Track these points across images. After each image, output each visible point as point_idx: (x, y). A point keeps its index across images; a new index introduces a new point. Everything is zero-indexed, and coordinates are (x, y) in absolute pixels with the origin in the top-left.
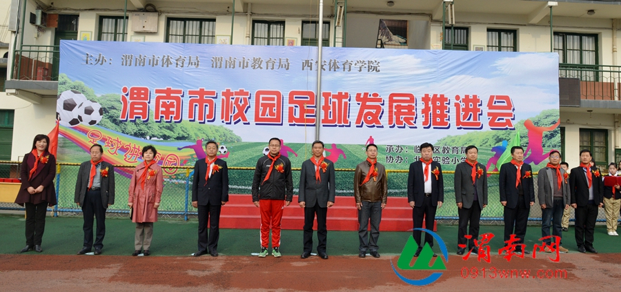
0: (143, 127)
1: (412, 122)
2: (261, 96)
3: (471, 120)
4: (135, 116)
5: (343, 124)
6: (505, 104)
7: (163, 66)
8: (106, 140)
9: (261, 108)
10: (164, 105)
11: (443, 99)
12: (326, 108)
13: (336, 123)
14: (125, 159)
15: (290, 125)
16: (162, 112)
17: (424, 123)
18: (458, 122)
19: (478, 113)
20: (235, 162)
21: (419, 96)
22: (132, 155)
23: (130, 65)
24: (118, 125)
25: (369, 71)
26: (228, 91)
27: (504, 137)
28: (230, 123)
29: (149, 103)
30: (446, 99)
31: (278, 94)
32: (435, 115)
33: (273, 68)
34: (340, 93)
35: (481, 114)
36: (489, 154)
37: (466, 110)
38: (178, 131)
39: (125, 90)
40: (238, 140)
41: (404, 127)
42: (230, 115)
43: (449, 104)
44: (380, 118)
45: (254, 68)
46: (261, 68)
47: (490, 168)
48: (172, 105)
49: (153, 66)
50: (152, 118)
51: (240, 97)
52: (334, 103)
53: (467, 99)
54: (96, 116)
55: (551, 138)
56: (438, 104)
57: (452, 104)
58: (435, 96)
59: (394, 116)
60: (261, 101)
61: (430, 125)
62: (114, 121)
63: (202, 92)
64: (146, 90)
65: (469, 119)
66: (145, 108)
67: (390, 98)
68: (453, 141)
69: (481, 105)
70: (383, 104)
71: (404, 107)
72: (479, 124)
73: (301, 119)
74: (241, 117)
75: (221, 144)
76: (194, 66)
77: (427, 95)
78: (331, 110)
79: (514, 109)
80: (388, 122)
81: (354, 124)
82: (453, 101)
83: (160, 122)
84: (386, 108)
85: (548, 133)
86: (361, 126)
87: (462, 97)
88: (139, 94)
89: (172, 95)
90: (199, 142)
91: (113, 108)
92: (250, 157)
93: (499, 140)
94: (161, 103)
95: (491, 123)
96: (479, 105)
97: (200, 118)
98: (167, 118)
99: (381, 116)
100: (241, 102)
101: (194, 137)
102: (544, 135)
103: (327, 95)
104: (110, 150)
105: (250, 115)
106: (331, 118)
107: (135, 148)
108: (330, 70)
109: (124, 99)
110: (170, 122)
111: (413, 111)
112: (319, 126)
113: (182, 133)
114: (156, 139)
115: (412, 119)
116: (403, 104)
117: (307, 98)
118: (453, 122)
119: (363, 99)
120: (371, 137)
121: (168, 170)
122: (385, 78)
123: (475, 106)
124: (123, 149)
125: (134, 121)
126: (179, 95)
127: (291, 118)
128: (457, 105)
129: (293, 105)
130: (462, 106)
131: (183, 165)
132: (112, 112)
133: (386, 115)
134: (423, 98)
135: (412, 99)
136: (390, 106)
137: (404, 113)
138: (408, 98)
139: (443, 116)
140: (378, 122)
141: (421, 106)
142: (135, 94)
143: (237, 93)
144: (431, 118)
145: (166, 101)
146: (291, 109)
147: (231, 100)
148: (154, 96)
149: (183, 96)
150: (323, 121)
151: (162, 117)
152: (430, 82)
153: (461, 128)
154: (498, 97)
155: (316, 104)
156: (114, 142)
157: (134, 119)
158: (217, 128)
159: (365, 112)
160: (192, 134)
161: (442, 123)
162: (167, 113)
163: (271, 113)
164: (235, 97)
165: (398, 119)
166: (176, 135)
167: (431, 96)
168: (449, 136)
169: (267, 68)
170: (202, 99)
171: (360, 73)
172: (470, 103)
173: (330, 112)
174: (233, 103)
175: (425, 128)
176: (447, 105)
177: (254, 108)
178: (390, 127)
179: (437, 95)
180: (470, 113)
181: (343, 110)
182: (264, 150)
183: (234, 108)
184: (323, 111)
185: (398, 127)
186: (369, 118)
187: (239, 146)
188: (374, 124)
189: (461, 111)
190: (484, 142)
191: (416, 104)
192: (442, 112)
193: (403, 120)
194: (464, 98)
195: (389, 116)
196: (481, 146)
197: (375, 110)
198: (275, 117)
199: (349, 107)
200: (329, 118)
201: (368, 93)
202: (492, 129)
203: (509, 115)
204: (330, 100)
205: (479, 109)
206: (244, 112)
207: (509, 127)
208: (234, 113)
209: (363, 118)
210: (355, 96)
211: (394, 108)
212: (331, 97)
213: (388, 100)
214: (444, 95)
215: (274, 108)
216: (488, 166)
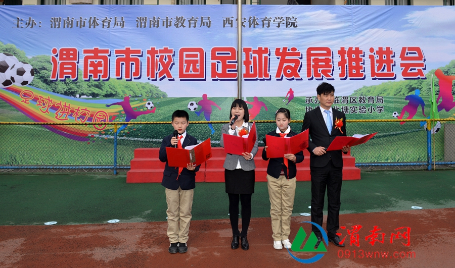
0: (72, 86)
1: (329, 74)
2: (185, 53)
3: (385, 71)
4: (65, 75)
5: (263, 77)
6: (417, 55)
7: (90, 27)
8: (38, 99)
9: (185, 65)
10: (92, 64)
11: (358, 52)
12: (247, 63)
13: (257, 77)
14: (56, 117)
15: (213, 80)
16: (91, 71)
17: (341, 75)
18: (373, 74)
19: (391, 64)
20: (161, 117)
21: (335, 50)
22: (63, 112)
23: (59, 27)
24: (49, 85)
25: (287, 27)
26: (153, 49)
27: (416, 86)
28: (156, 80)
29: (78, 63)
31: (200, 50)
32: (351, 67)
33: (195, 27)
34: (260, 49)
35: (395, 65)
36: (403, 103)
37: (380, 61)
38: (106, 89)
39: (55, 51)
40: (164, 96)
41: (322, 79)
42: (156, 72)
43: (364, 56)
44: (299, 71)
45: (177, 27)
46: (184, 27)
47: (405, 115)
48: (100, 64)
49: (81, 27)
50: (82, 78)
51: (165, 54)
52: (255, 58)
53: (380, 52)
54: (27, 76)
56: (354, 56)
57: (367, 56)
58: (350, 49)
59: (312, 69)
60: (185, 58)
61: (347, 77)
62: (45, 81)
63: (128, 51)
64: (75, 50)
65: (383, 70)
66: (74, 68)
67: (307, 52)
68: (369, 91)
69: (394, 56)
70: (301, 58)
71: (322, 61)
72: (392, 74)
73: (224, 74)
74: (166, 73)
75: (147, 100)
76: (119, 27)
77: (343, 49)
78: (252, 65)
79: (425, 60)
80: (306, 75)
81: (274, 78)
82: (368, 53)
83: (89, 80)
84: (304, 62)
86: (281, 79)
87: (376, 49)
88: (68, 54)
89: (99, 55)
90: (127, 100)
91: (44, 68)
93: (412, 89)
94: (89, 63)
95: (404, 74)
96: (392, 57)
97: (127, 76)
98: (95, 76)
99: (299, 69)
100: (165, 59)
101: (121, 94)
102: (453, 84)
103: (247, 51)
104: (42, 109)
105: (175, 72)
106: (253, 73)
107: (65, 106)
108: (250, 27)
109: (54, 60)
110: (99, 80)
111: (330, 63)
112: (241, 80)
113: (110, 90)
114: (85, 97)
115: (329, 71)
116: (320, 58)
117: (229, 54)
118: (368, 72)
119: (282, 54)
120: (291, 89)
121: (97, 126)
122: (303, 33)
123: (388, 57)
124: (55, 108)
125: (64, 81)
126: (106, 55)
127: (214, 73)
128: (371, 57)
129: (215, 61)
130: (377, 57)
131: (112, 121)
132: (43, 72)
133: (304, 68)
134: (339, 51)
135: (329, 52)
136: (307, 60)
137: (322, 66)
138: (325, 52)
139: (358, 68)
140: (297, 75)
141: (337, 59)
142: (65, 54)
143: (161, 51)
144: (347, 70)
145: (94, 60)
146: (213, 65)
147: (156, 58)
148: (83, 56)
149: (110, 56)
150: (245, 76)
151: (91, 76)
152: (345, 36)
153: (375, 79)
154: (410, 49)
155: (238, 59)
156: (45, 101)
157: (64, 79)
158: (144, 85)
159: (284, 66)
160: (119, 91)
161: (358, 74)
162: (96, 72)
163: (195, 70)
164: (160, 55)
165: (316, 72)
166: (104, 93)
167: (347, 49)
168: (364, 87)
169: (190, 27)
170: (128, 57)
171: (278, 30)
172: (384, 55)
173: (251, 67)
174: (158, 60)
175: (341, 79)
176: (362, 57)
177: (179, 65)
178: (309, 79)
179: (352, 48)
180: (384, 64)
181: (263, 64)
182: (189, 105)
183: (159, 65)
184: (245, 66)
185: (316, 79)
186: (289, 71)
187: (164, 102)
188: (293, 77)
189: (375, 62)
190: (398, 92)
191: (333, 57)
192: (358, 64)
193: (320, 72)
194: (378, 50)
195: (307, 69)
196: (395, 95)
197: (294, 64)
198: (199, 73)
199: (269, 61)
200: (250, 73)
201: (287, 48)
202: (405, 79)
203: (421, 65)
204: (251, 55)
205: (393, 60)
206: (169, 69)
207: (420, 77)
208: (159, 70)
209: (282, 71)
210: (275, 51)
211: (312, 61)
212: (252, 52)
213: (306, 53)
214: (358, 48)
215: (197, 64)
216: (402, 113)
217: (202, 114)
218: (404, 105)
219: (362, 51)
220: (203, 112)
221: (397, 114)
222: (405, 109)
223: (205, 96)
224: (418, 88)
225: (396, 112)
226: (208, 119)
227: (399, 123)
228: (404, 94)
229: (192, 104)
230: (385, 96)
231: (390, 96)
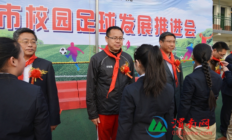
1: (150, 32)
2: (57, 12)
3: (178, 33)
6: (192, 25)
9: (57, 20)
11: (165, 20)
12: (101, 22)
15: (78, 33)
17: (156, 33)
21: (153, 18)
26: (31, 6)
30: (166, 20)
31: (69, 10)
34: (110, 13)
35: (182, 30)
36: (185, 51)
37: (175, 27)
40: (41, 43)
41: (146, 36)
42: (33, 24)
43: (168, 23)
44: (133, 30)
47: (186, 58)
51: (41, 11)
52: (106, 19)
53: (176, 21)
55: (209, 43)
56: (163, 23)
57: (169, 23)
58: (161, 18)
59: (141, 29)
60: (57, 16)
61: (159, 35)
63: (9, 7)
65: (177, 32)
69: (182, 25)
70: (135, 21)
71: (146, 24)
72: (181, 35)
73: (86, 29)
74: (42, 26)
77: (157, 17)
78: (105, 24)
79: (195, 28)
80: (137, 33)
82: (170, 22)
84: (136, 24)
85: (209, 40)
87: (174, 20)
92: (50, 55)
93: (189, 43)
95: (186, 35)
97: (9, 26)
99: (134, 29)
100: (41, 15)
102: (207, 41)
103: (101, 14)
105: (49, 25)
111: (150, 26)
112: (98, 34)
115: (150, 31)
116: (145, 22)
117: (89, 15)
119: (123, 18)
120: (128, 41)
122: (136, 5)
123: (179, 25)
127: (79, 28)
128: (171, 24)
129: (79, 19)
130: (174, 24)
133: (136, 28)
134: (155, 19)
135: (150, 19)
136: (138, 23)
137: (146, 27)
138: (148, 19)
139: (165, 30)
140: (132, 32)
141: (154, 24)
143: (38, 9)
144: (159, 30)
146: (78, 22)
147: (33, 14)
150: (100, 31)
152: (159, 10)
154: (189, 21)
155: (95, 19)
159: (125, 26)
163: (65, 24)
164: (37, 11)
165: (143, 30)
167: (159, 18)
170: (10, 12)
172: (177, 23)
173: (104, 25)
174: (35, 16)
175: (156, 36)
176: (167, 24)
177: (52, 20)
178: (139, 35)
179: (162, 18)
180: (177, 28)
181: (112, 24)
182: (61, 50)
183: (37, 19)
184: (100, 24)
185: (143, 35)
186: (127, 29)
187: (41, 47)
188: (130, 33)
189: (173, 27)
190: (183, 44)
191: (152, 22)
192: (164, 27)
193: (145, 31)
194: (175, 20)
195: (138, 29)
196: (182, 46)
197: (130, 25)
198: (68, 27)
199: (116, 22)
200: (104, 29)
201: (126, 14)
202: (186, 37)
203: (194, 30)
204: (104, 17)
205: (181, 26)
206: (44, 23)
207: (193, 37)
208: (36, 23)
209: (124, 29)
210: (119, 15)
211: (140, 24)
212: (104, 15)
213: (137, 19)
214: (165, 18)
215: (66, 21)
216: (185, 57)
217: (71, 57)
218: (186, 52)
219: (167, 20)
220: (71, 55)
221: (182, 57)
222: (186, 54)
223: (72, 44)
224: (192, 43)
225: (182, 56)
226: (75, 60)
227: (183, 62)
228: (186, 46)
229: (63, 50)
230: (177, 47)
231: (179, 47)
